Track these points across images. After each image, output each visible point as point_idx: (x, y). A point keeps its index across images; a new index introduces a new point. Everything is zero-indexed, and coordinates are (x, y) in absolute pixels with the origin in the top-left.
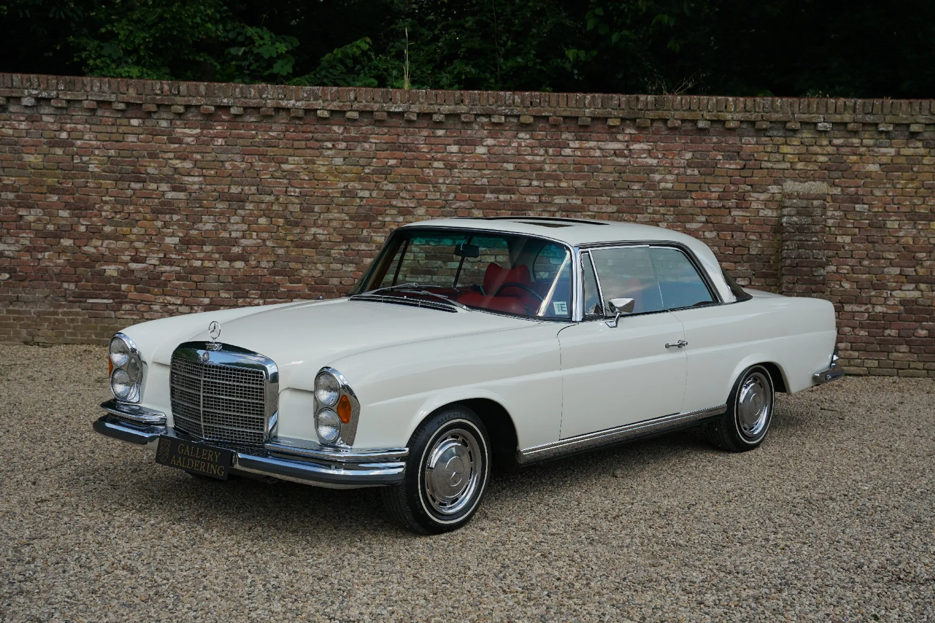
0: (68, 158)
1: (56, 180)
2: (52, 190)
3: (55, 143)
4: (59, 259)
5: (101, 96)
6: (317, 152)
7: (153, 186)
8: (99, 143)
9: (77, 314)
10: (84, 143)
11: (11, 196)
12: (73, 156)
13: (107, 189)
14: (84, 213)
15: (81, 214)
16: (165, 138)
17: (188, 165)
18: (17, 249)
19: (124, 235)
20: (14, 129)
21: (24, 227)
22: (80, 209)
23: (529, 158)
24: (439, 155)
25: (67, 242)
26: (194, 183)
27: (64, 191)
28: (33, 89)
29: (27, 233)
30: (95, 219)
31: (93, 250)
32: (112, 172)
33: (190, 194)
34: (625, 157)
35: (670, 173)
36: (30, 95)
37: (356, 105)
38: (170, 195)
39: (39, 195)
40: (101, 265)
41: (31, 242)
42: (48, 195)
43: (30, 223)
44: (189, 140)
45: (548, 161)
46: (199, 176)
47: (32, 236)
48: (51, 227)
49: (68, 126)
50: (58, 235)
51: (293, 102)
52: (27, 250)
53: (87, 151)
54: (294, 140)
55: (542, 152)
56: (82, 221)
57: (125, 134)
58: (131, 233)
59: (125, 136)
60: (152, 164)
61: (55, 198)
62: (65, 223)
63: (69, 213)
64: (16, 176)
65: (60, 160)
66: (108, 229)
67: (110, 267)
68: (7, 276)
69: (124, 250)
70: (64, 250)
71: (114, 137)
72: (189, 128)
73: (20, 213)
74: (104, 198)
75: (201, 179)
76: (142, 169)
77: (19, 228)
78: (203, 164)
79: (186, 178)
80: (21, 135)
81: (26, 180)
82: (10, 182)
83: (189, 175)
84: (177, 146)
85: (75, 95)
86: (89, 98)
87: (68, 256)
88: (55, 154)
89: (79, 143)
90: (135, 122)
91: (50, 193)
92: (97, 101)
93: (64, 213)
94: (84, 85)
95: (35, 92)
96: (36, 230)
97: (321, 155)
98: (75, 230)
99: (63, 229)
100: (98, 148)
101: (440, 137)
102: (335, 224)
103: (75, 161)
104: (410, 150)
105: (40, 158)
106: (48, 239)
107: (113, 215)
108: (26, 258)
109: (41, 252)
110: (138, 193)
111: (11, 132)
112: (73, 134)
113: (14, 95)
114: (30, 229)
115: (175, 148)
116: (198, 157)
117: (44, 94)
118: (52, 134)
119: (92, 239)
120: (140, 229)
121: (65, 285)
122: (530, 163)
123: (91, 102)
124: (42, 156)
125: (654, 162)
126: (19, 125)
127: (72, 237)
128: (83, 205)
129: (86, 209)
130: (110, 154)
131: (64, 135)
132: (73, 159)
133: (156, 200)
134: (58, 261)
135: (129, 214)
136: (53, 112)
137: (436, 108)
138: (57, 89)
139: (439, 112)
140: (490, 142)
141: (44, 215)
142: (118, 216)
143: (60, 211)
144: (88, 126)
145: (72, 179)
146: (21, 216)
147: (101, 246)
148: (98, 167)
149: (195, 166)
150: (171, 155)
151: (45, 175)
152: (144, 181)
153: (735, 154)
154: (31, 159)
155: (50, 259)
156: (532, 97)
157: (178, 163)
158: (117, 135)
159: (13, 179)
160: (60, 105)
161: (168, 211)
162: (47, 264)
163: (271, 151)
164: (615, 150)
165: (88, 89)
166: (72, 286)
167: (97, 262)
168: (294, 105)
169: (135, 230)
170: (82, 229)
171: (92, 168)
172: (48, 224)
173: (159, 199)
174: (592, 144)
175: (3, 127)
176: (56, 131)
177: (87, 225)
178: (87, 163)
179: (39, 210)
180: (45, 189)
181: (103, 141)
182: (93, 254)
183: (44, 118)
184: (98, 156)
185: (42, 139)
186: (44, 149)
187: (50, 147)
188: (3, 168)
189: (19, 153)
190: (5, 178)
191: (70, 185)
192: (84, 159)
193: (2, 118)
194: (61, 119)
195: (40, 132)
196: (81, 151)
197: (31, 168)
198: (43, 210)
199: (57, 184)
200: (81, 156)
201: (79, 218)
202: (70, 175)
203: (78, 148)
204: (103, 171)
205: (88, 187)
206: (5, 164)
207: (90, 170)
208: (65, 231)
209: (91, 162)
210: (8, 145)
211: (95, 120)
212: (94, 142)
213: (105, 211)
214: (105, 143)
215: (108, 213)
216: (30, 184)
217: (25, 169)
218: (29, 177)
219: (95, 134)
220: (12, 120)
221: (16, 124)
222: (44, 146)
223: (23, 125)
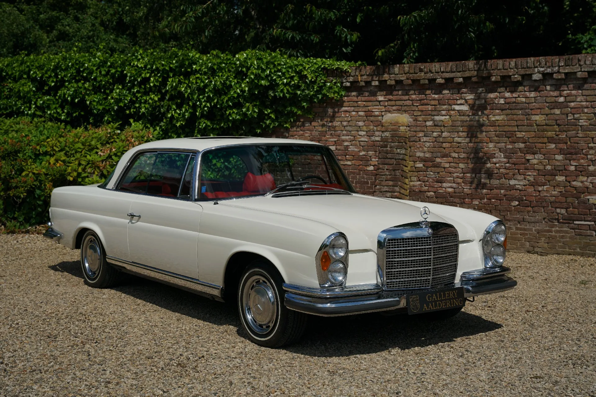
0: (564, 117)
1: (554, 133)
2: (551, 140)
3: (555, 105)
4: (554, 191)
5: (592, 67)
8: (588, 103)
9: (566, 232)
10: (576, 104)
11: (522, 145)
12: (567, 114)
13: (593, 138)
14: (574, 156)
15: (571, 157)
18: (525, 184)
20: (526, 97)
21: (529, 168)
22: (571, 154)
25: (561, 179)
27: (560, 141)
28: (541, 67)
29: (532, 172)
30: (582, 161)
31: (579, 184)
36: (539, 72)
39: (541, 145)
40: (586, 196)
41: (534, 180)
43: (534, 165)
47: (535, 174)
48: (549, 167)
49: (565, 92)
50: (553, 174)
52: (532, 184)
53: (579, 109)
56: (573, 163)
61: (553, 146)
62: (559, 164)
63: (563, 157)
64: (525, 132)
65: (557, 118)
66: (592, 168)
67: (592, 197)
68: (517, 203)
70: (558, 185)
73: (527, 158)
74: (590, 145)
77: (526, 169)
80: (531, 102)
81: (533, 134)
82: (521, 136)
85: (572, 69)
86: (583, 70)
87: (561, 189)
88: (554, 114)
89: (572, 104)
91: (550, 142)
92: (587, 72)
93: (559, 157)
94: (579, 60)
95: (542, 69)
96: (538, 170)
98: (566, 170)
99: (557, 169)
100: (587, 107)
103: (569, 118)
105: (543, 117)
106: (546, 176)
108: (531, 189)
109: (541, 186)
111: (524, 100)
112: (568, 99)
113: (528, 73)
114: (534, 169)
117: (549, 70)
118: (553, 99)
119: (579, 176)
121: (558, 210)
123: (584, 73)
124: (545, 116)
126: (530, 94)
127: (564, 174)
128: (573, 151)
129: (576, 154)
131: (562, 99)
132: (567, 117)
134: (553, 192)
136: (554, 83)
138: (559, 66)
141: (544, 159)
143: (556, 156)
144: (580, 91)
145: (566, 132)
146: (528, 160)
147: (586, 181)
148: (586, 122)
151: (547, 131)
154: (537, 118)
155: (547, 191)
159: (524, 133)
160: (560, 77)
162: (546, 194)
165: (582, 63)
166: (563, 211)
167: (583, 193)
170: (572, 168)
171: (582, 122)
172: (547, 165)
175: (519, 97)
176: (556, 97)
177: (576, 166)
178: (578, 119)
179: (540, 155)
180: (545, 140)
181: (591, 102)
182: (580, 187)
183: (548, 88)
184: (587, 113)
185: (545, 104)
186: (547, 110)
187: (551, 109)
188: (517, 126)
189: (529, 115)
190: (519, 133)
191: (564, 136)
192: (576, 116)
193: (518, 91)
194: (560, 88)
195: (545, 98)
196: (574, 111)
197: (537, 125)
198: (544, 155)
199: (554, 136)
200: (573, 114)
201: (570, 160)
202: (565, 129)
203: (571, 108)
204: (590, 125)
205: (578, 137)
206: (519, 123)
207: (580, 124)
208: (559, 171)
209: (581, 118)
210: (521, 109)
211: (586, 86)
212: (585, 103)
213: (590, 155)
214: (593, 103)
215: (593, 156)
216: (535, 137)
217: (532, 126)
218: (535, 132)
219: (585, 97)
220: (525, 91)
221: (528, 94)
222: (547, 109)
223: (533, 94)
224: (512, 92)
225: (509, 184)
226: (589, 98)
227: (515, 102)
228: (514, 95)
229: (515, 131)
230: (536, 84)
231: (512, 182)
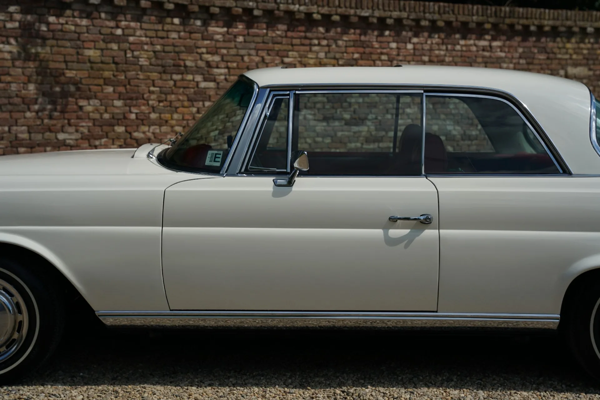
0: (122, 53)
1: (111, 73)
2: (107, 82)
3: (112, 38)
6: (307, 48)
7: (190, 77)
8: (148, 39)
10: (136, 39)
11: (72, 88)
12: (125, 51)
14: (134, 102)
15: (132, 103)
16: (200, 35)
17: (217, 58)
19: (167, 121)
20: (76, 25)
21: (83, 117)
22: (131, 99)
23: (437, 52)
24: (385, 51)
25: (120, 129)
26: (221, 74)
27: (118, 83)
29: (86, 122)
30: (143, 108)
31: (140, 135)
32: (158, 65)
33: (218, 83)
34: (488, 51)
35: (511, 63)
37: (339, 10)
38: (203, 85)
39: (96, 87)
41: (89, 131)
42: (105, 87)
43: (89, 113)
44: (218, 37)
45: (448, 55)
46: (225, 68)
47: (90, 125)
48: (106, 116)
49: (123, 23)
51: (297, 6)
52: (86, 138)
53: (139, 45)
54: (292, 38)
55: (444, 47)
56: (134, 110)
57: (168, 31)
58: (172, 119)
59: (169, 33)
60: (190, 58)
61: (110, 89)
62: (118, 112)
63: (122, 103)
64: (76, 70)
65: (115, 54)
66: (153, 116)
69: (166, 133)
70: (118, 137)
71: (160, 34)
72: (218, 27)
73: (80, 104)
74: (151, 89)
75: (226, 70)
76: (182, 63)
77: (78, 118)
78: (229, 58)
79: (216, 70)
80: (82, 31)
81: (86, 73)
82: (72, 75)
83: (217, 67)
84: (208, 42)
87: (121, 142)
88: (111, 49)
89: (131, 39)
90: (176, 21)
91: (107, 85)
93: (118, 103)
96: (94, 120)
97: (311, 51)
98: (126, 119)
99: (117, 117)
100: (147, 44)
101: (386, 36)
102: (319, 106)
103: (127, 56)
104: (368, 47)
105: (98, 53)
106: (104, 127)
107: (157, 103)
109: (98, 139)
110: (179, 84)
111: (73, 28)
112: (127, 32)
114: (89, 119)
115: (207, 44)
116: (224, 51)
118: (109, 31)
119: (140, 125)
120: (179, 115)
122: (437, 56)
124: (100, 51)
125: (503, 55)
126: (81, 21)
127: (124, 124)
128: (134, 95)
129: (137, 99)
130: (156, 49)
131: (119, 32)
132: (126, 54)
133: (192, 90)
135: (171, 102)
136: (112, 11)
137: (389, 13)
139: (390, 17)
140: (415, 40)
141: (101, 105)
142: (161, 104)
143: (115, 102)
144: (139, 24)
145: (125, 72)
146: (81, 107)
147: (148, 131)
148: (146, 61)
149: (223, 60)
150: (204, 50)
151: (103, 70)
152: (182, 74)
153: (544, 50)
154: (90, 53)
156: (444, 7)
157: (209, 57)
158: (163, 32)
159: (74, 72)
161: (201, 99)
163: (277, 47)
164: (483, 46)
168: (299, 9)
169: (176, 116)
171: (143, 61)
172: (104, 113)
173: (193, 88)
174: (472, 42)
175: (67, 23)
176: (112, 28)
177: (136, 114)
178: (138, 58)
179: (96, 101)
180: (101, 82)
181: (151, 37)
182: (142, 138)
183: (103, 15)
184: (147, 51)
185: (99, 35)
186: (102, 45)
187: (107, 43)
188: (66, 62)
189: (80, 48)
190: (67, 71)
191: (123, 77)
192: (136, 53)
193: (66, 15)
194: (116, 17)
195: (99, 28)
196: (133, 47)
197: (90, 62)
198: (101, 100)
199: (112, 77)
200: (133, 51)
201: (130, 107)
202: (124, 69)
203: (130, 44)
204: (151, 64)
205: (138, 79)
206: (68, 58)
207: (140, 63)
208: (118, 119)
209: (142, 56)
210: (70, 40)
211: (145, 18)
212: (144, 39)
213: (152, 100)
214: (152, 39)
215: (154, 102)
216: (89, 77)
217: (84, 63)
218: (88, 70)
219: (144, 31)
220: (74, 17)
221: (78, 21)
222: (101, 42)
223: (84, 22)
224: (58, 16)
225: (57, 138)
226: (150, 33)
227: (61, 31)
228: (62, 20)
229: (63, 69)
230: (89, 9)
231: (61, 136)
